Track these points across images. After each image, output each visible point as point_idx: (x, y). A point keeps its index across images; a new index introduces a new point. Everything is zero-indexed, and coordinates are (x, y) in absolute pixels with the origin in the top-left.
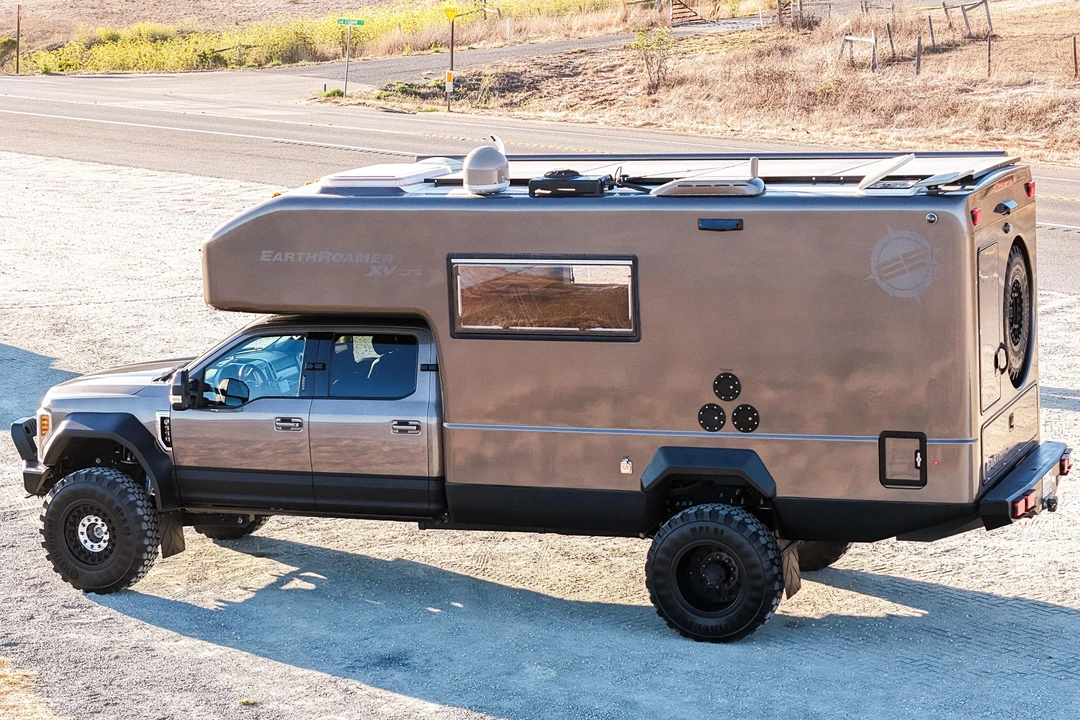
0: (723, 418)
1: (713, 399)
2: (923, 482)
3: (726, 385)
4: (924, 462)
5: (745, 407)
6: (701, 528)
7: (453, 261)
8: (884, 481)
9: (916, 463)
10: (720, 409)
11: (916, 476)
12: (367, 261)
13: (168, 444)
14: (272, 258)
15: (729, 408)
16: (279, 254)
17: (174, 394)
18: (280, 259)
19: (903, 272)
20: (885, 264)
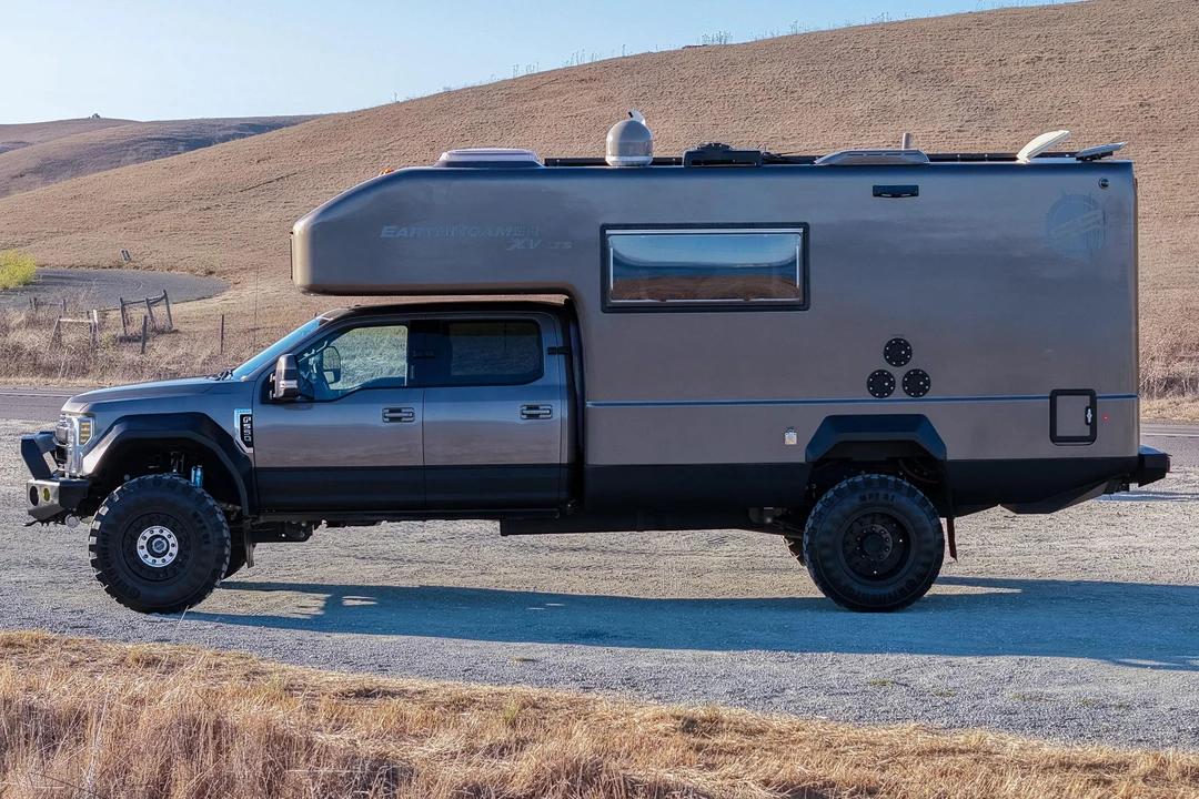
0: (893, 384)
1: (883, 364)
2: (1092, 439)
3: (897, 351)
4: (1094, 418)
5: (917, 371)
6: (871, 495)
7: (608, 232)
8: (1055, 438)
9: (1087, 419)
10: (890, 375)
11: (1086, 432)
12: (508, 235)
13: (249, 444)
14: (395, 233)
15: (899, 373)
16: (404, 229)
17: (286, 379)
18: (406, 235)
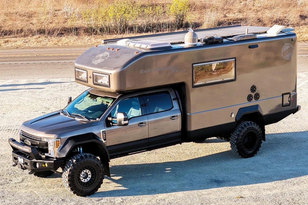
0: (252, 98)
1: (250, 93)
3: (253, 89)
5: (257, 93)
6: (249, 128)
7: (194, 65)
8: (283, 106)
9: (289, 100)
11: (289, 103)
12: (171, 69)
13: (105, 140)
14: (143, 72)
15: (254, 95)
16: (146, 70)
18: (146, 72)
19: (287, 54)
20: (284, 52)
